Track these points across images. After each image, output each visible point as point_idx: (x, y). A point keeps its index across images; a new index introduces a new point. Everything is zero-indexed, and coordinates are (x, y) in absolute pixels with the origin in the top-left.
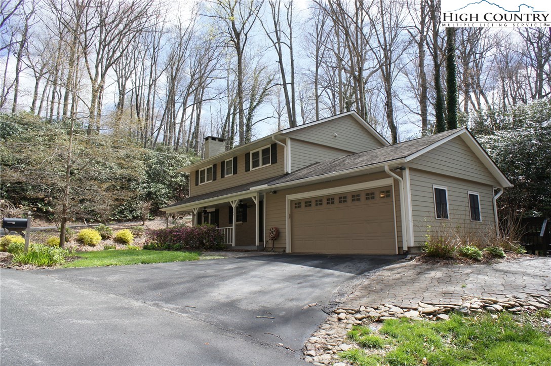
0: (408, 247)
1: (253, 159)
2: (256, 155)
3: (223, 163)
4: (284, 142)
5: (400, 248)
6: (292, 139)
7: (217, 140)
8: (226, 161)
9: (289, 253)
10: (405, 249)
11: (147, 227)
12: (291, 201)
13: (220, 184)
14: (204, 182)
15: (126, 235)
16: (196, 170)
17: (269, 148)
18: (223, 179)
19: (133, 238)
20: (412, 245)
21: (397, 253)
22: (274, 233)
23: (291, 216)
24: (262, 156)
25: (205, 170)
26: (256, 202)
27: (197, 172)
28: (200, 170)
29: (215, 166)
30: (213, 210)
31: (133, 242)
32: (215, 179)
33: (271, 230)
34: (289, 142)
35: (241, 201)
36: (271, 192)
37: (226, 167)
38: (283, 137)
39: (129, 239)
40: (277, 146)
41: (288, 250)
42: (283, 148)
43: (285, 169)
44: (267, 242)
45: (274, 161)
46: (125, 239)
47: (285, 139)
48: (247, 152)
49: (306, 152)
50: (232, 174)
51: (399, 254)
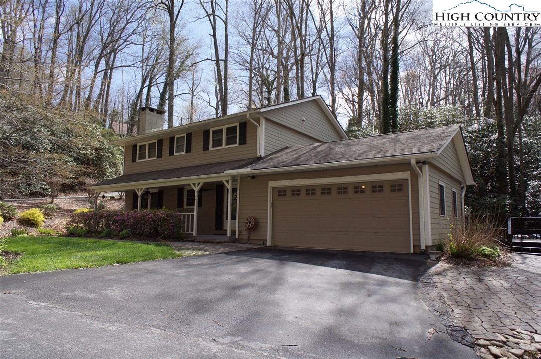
0: (426, 246)
1: (213, 137)
2: (218, 133)
3: (172, 139)
4: (258, 121)
5: (417, 246)
6: (266, 119)
7: (155, 112)
8: (176, 137)
9: (270, 246)
10: (423, 247)
11: (57, 205)
12: (273, 188)
13: (167, 162)
14: (145, 158)
15: (36, 215)
16: (133, 144)
17: (236, 126)
18: (171, 157)
19: (45, 220)
20: (430, 244)
21: (412, 251)
22: (252, 223)
23: (273, 205)
24: (227, 135)
25: (146, 144)
26: (229, 187)
27: (135, 146)
28: (138, 145)
29: (160, 142)
30: (156, 191)
31: (44, 224)
32: (160, 156)
33: (247, 220)
34: (263, 122)
35: (206, 184)
36: (249, 177)
37: (176, 144)
38: (258, 116)
39: (39, 220)
40: (247, 126)
41: (269, 243)
42: (255, 128)
43: (258, 152)
44: (241, 232)
45: (243, 141)
46: (34, 220)
47: (259, 119)
48: (207, 129)
49: (278, 135)
50: (185, 152)
51: (414, 253)
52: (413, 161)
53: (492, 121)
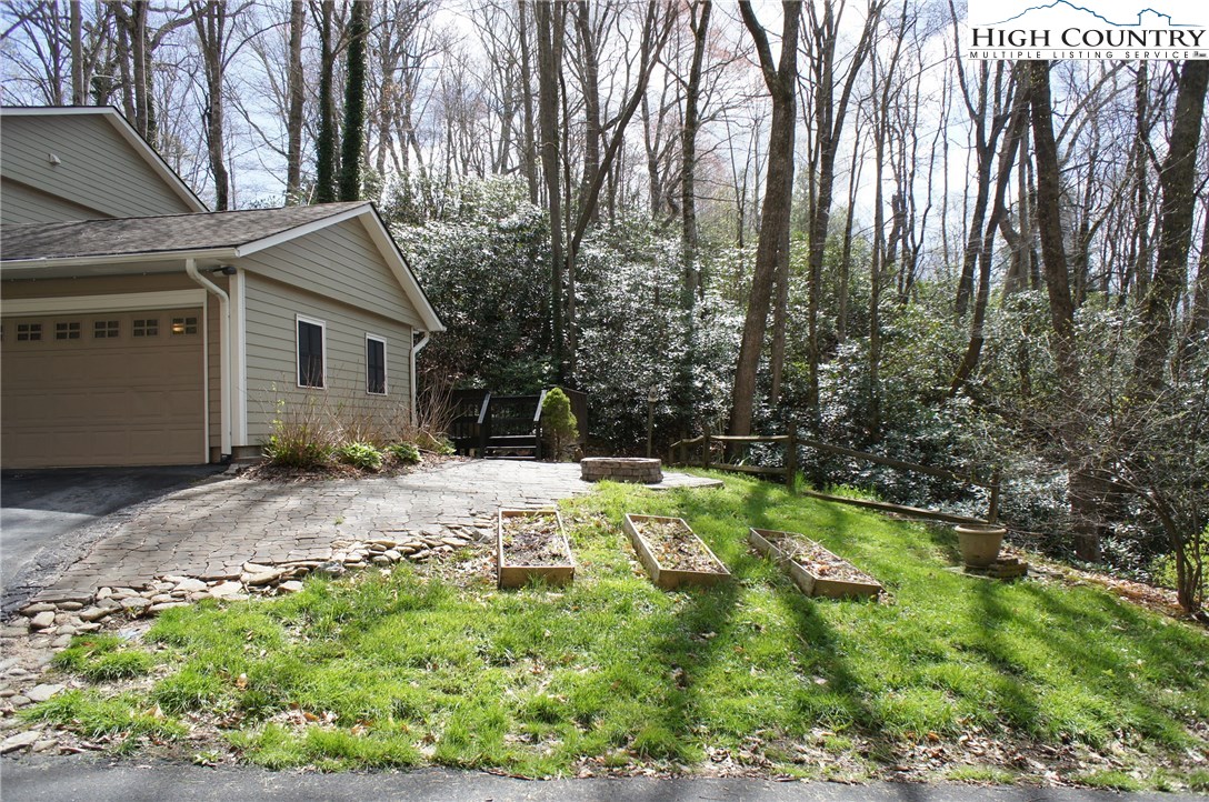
0: (233, 448)
5: (214, 450)
10: (227, 450)
20: (242, 442)
21: (207, 461)
51: (211, 463)
52: (190, 266)
53: (538, 210)
